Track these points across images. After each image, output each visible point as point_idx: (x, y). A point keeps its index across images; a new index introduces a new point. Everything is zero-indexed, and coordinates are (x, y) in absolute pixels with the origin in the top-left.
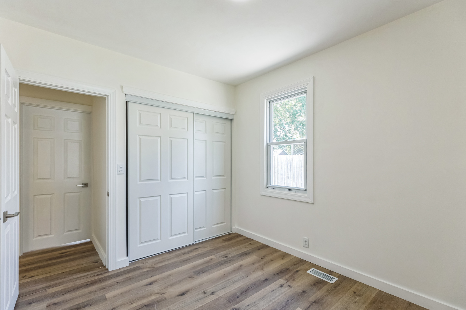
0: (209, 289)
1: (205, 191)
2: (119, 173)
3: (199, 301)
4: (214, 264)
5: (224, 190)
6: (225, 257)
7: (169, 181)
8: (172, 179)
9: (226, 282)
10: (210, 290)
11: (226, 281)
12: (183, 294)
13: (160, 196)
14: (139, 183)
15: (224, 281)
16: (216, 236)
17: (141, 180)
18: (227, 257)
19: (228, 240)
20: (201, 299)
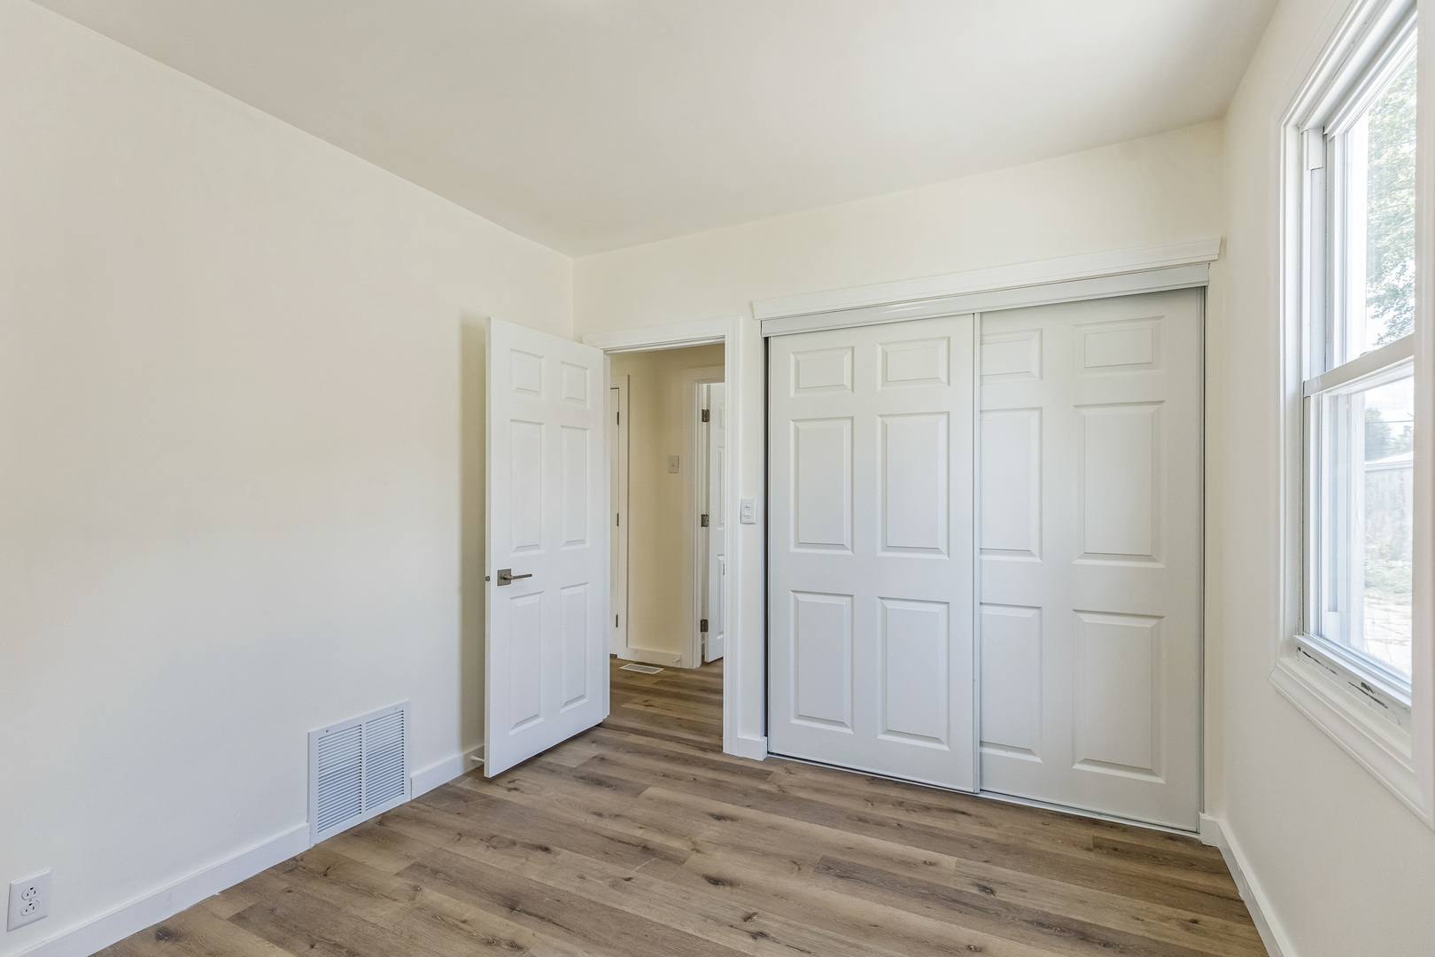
0: (769, 919)
1: (1036, 611)
2: (744, 520)
3: (709, 921)
4: (910, 878)
5: (1155, 621)
6: (984, 889)
7: (880, 554)
8: (888, 548)
9: (836, 944)
10: (771, 923)
11: (842, 942)
12: (716, 881)
13: (852, 596)
14: (793, 549)
15: (842, 937)
16: (1100, 814)
17: (800, 544)
18: (992, 892)
19: (1116, 851)
20: (717, 920)
